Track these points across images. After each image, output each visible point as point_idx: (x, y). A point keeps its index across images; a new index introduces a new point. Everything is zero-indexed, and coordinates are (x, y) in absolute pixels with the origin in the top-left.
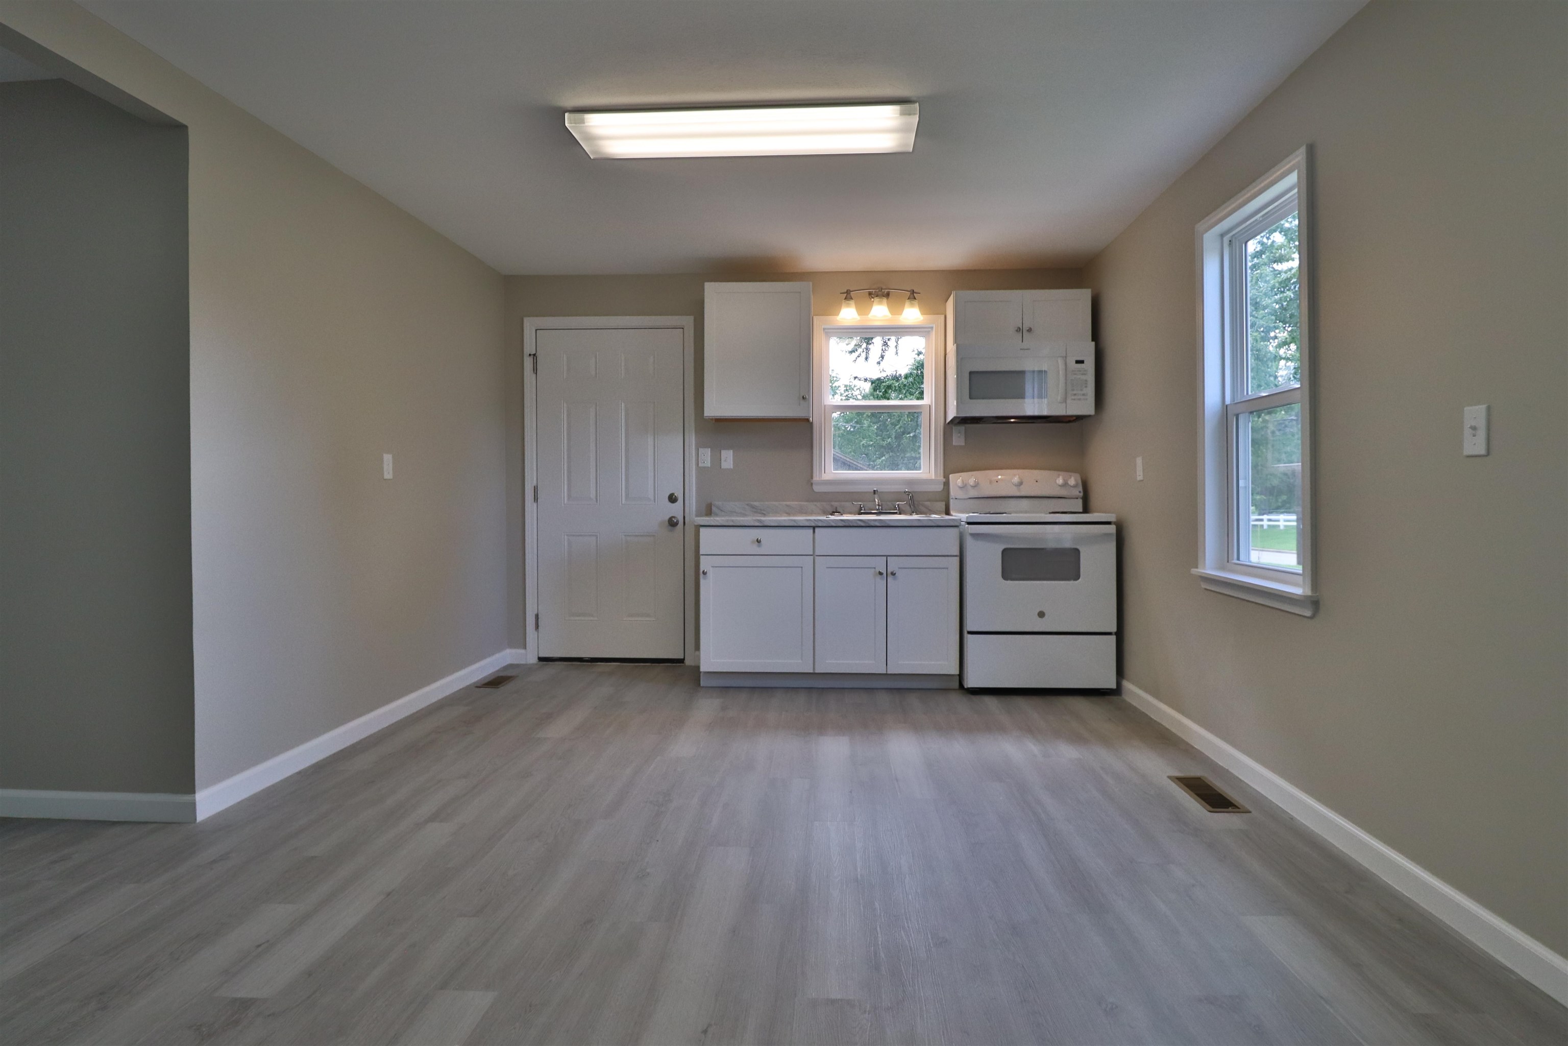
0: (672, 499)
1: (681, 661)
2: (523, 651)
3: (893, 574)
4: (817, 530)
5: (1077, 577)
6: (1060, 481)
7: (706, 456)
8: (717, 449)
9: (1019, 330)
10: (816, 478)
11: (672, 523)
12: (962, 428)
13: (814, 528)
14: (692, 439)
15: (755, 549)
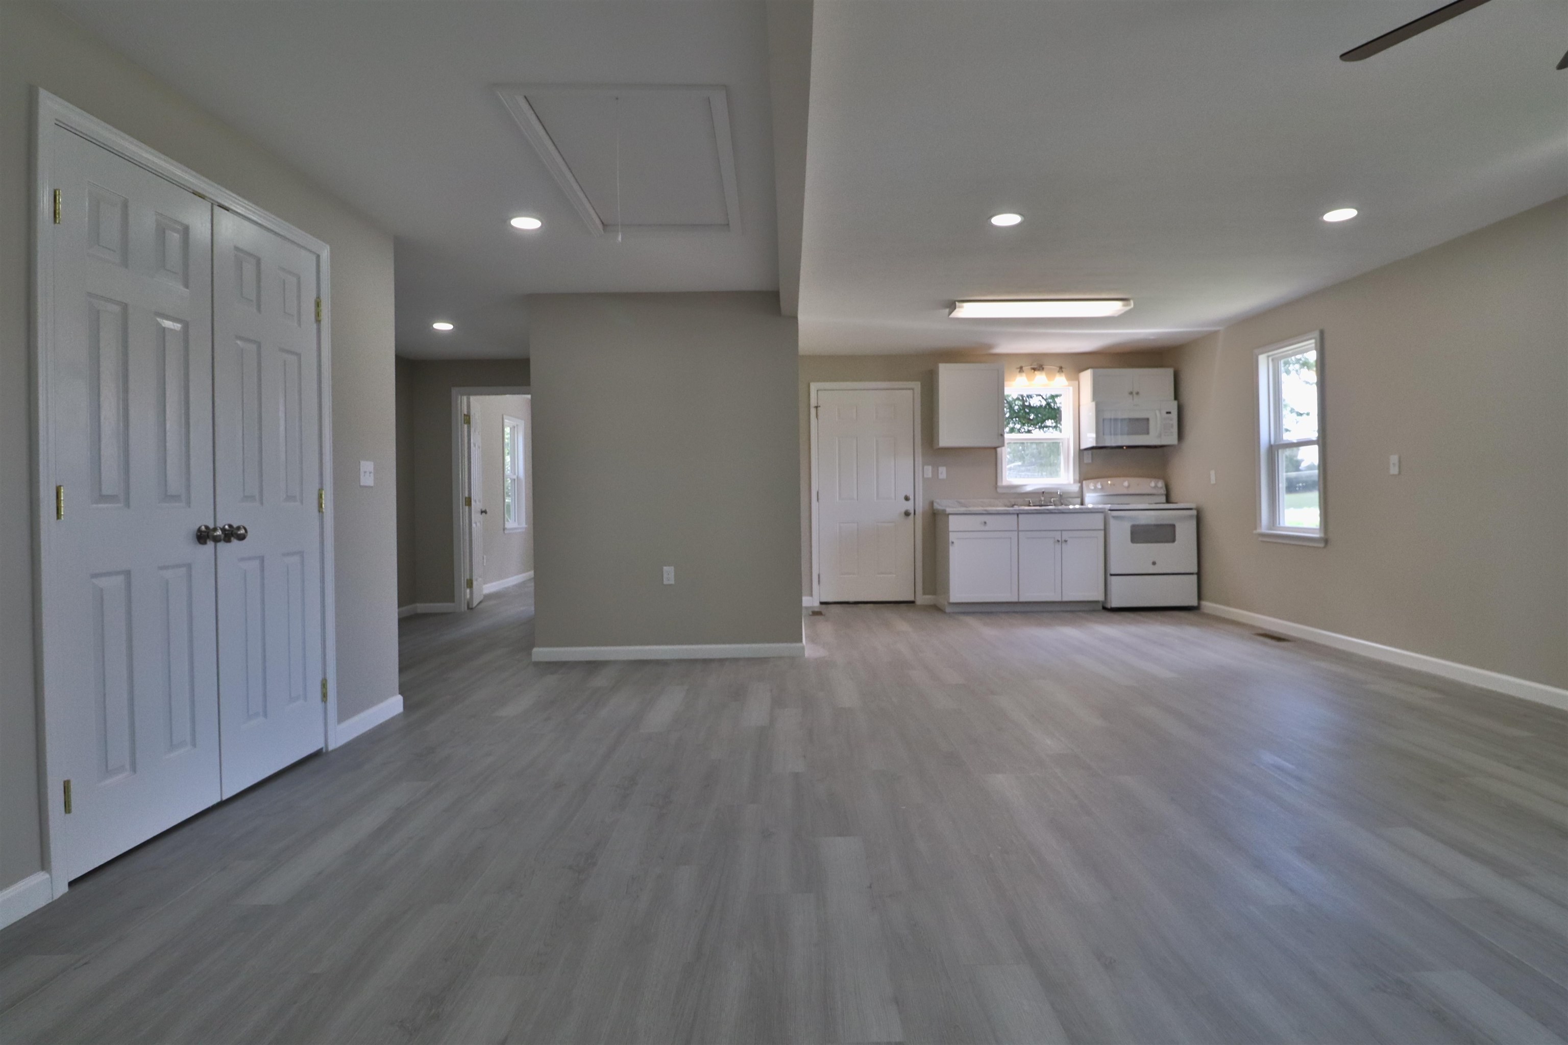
0: (907, 499)
1: (913, 602)
2: (811, 598)
3: (1066, 541)
4: (1020, 516)
5: (1173, 540)
6: (1153, 484)
7: (929, 470)
8: (935, 466)
9: (1131, 393)
10: (999, 484)
11: (907, 514)
12: (1090, 452)
13: (1018, 515)
14: (919, 459)
15: (983, 528)
